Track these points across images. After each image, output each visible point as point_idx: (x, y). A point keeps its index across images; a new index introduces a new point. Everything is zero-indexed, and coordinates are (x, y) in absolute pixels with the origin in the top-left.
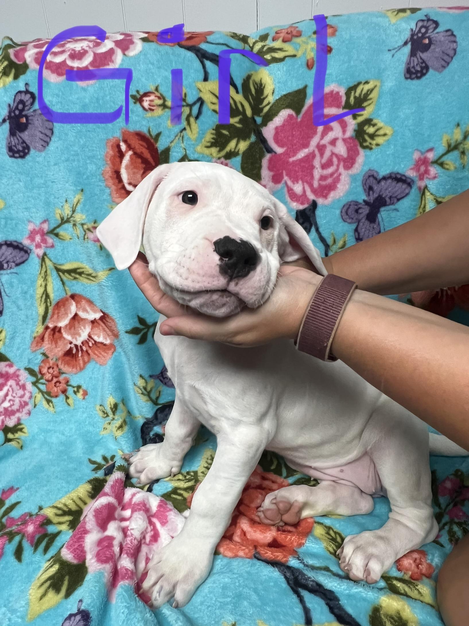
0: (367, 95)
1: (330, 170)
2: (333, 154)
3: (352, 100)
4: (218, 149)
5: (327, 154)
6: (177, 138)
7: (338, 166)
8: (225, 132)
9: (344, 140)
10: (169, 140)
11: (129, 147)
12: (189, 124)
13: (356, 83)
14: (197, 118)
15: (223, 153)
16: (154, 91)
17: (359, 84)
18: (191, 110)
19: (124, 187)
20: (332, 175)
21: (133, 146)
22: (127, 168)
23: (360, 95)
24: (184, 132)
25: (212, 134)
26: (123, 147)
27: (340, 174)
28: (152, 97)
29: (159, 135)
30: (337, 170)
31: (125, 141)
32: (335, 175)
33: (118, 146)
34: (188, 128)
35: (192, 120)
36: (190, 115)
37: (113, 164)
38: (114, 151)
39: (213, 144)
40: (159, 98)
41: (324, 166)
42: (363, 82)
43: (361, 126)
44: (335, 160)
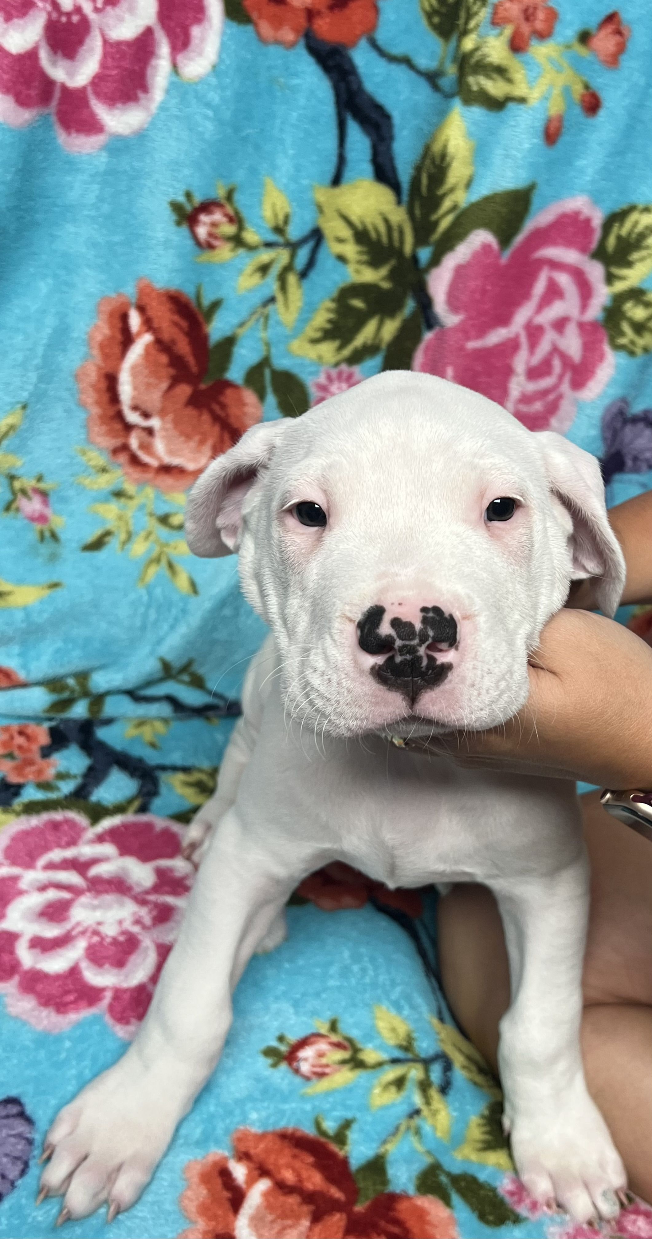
0: (642, 236)
1: (546, 383)
2: (555, 350)
3: (611, 242)
4: (336, 344)
5: (544, 347)
6: (255, 317)
7: (561, 378)
8: (358, 303)
9: (581, 326)
10: (235, 321)
11: (148, 324)
12: (283, 287)
13: (625, 206)
14: (303, 275)
15: (347, 352)
16: (223, 201)
17: (632, 209)
18: (293, 256)
19: (119, 416)
20: (545, 393)
21: (156, 325)
22: (135, 371)
23: (629, 234)
24: (271, 307)
25: (329, 310)
26: (135, 320)
27: (560, 397)
28: (218, 216)
29: (216, 305)
30: (556, 387)
31: (141, 309)
32: (551, 397)
33: (124, 318)
34: (280, 297)
35: (292, 279)
36: (288, 268)
37: (106, 356)
38: (112, 327)
39: (328, 335)
40: (231, 220)
41: (533, 373)
42: (641, 206)
43: (619, 299)
44: (557, 364)
